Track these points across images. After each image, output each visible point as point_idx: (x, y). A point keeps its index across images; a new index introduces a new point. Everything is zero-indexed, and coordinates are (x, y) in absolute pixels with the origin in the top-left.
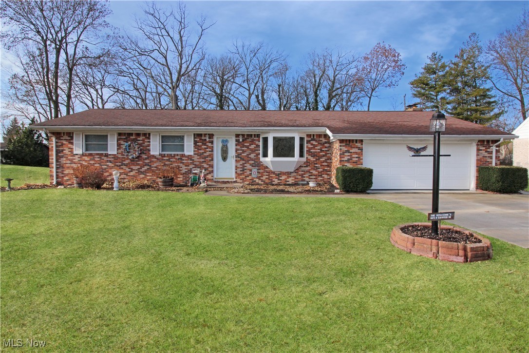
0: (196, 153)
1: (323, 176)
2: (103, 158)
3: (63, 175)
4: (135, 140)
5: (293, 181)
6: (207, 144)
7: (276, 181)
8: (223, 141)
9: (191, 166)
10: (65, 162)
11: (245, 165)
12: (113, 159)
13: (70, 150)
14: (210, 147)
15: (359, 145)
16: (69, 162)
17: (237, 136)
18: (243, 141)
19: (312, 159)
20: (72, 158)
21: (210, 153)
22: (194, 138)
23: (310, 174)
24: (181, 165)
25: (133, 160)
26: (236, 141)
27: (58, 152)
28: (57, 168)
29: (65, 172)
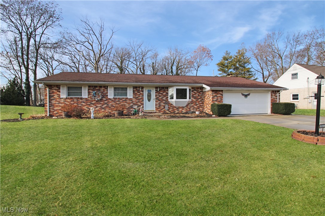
0: (134, 97)
1: (200, 108)
2: (79, 100)
3: (53, 111)
4: (99, 90)
5: (185, 112)
6: (140, 92)
7: (177, 112)
8: (148, 91)
9: (131, 104)
10: (55, 103)
11: (161, 103)
12: (85, 101)
13: (58, 95)
14: (142, 94)
15: (221, 93)
16: (58, 103)
17: (156, 88)
18: (159, 90)
19: (195, 100)
20: (59, 100)
21: (142, 97)
22: (133, 89)
23: (193, 108)
24: (126, 104)
25: (98, 101)
26: (156, 90)
27: (50, 97)
28: (50, 106)
29: (54, 109)
